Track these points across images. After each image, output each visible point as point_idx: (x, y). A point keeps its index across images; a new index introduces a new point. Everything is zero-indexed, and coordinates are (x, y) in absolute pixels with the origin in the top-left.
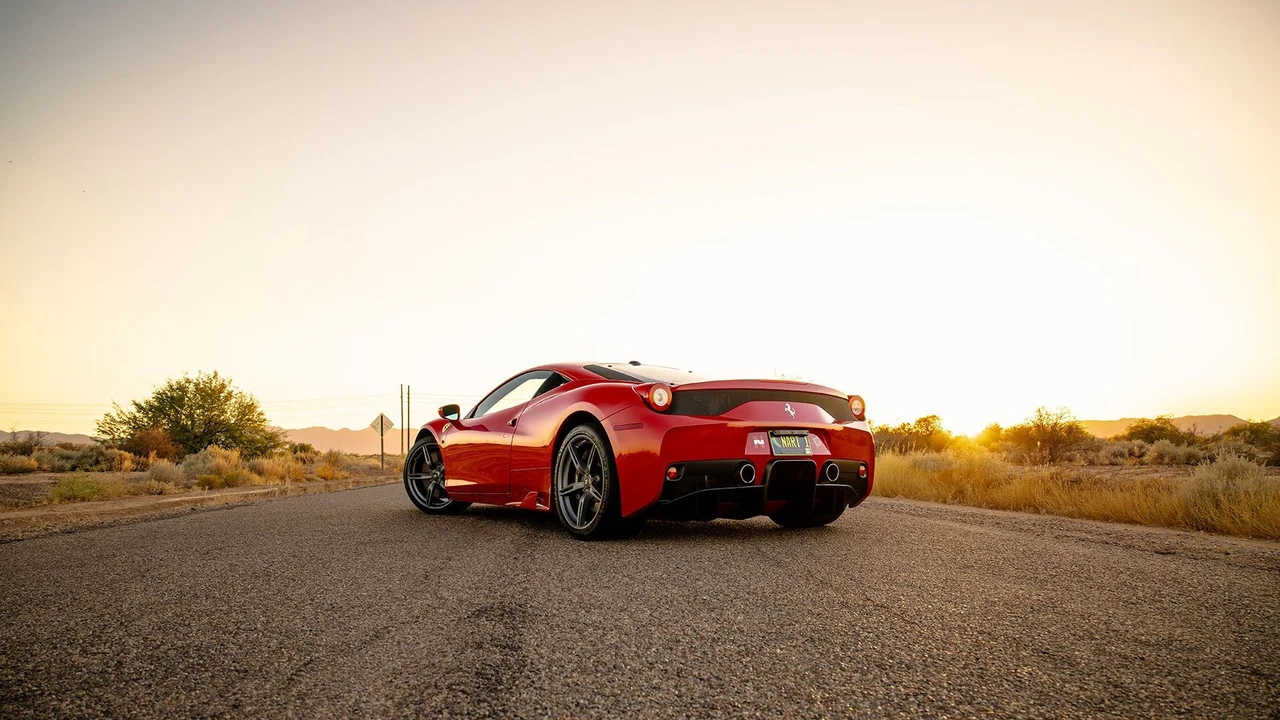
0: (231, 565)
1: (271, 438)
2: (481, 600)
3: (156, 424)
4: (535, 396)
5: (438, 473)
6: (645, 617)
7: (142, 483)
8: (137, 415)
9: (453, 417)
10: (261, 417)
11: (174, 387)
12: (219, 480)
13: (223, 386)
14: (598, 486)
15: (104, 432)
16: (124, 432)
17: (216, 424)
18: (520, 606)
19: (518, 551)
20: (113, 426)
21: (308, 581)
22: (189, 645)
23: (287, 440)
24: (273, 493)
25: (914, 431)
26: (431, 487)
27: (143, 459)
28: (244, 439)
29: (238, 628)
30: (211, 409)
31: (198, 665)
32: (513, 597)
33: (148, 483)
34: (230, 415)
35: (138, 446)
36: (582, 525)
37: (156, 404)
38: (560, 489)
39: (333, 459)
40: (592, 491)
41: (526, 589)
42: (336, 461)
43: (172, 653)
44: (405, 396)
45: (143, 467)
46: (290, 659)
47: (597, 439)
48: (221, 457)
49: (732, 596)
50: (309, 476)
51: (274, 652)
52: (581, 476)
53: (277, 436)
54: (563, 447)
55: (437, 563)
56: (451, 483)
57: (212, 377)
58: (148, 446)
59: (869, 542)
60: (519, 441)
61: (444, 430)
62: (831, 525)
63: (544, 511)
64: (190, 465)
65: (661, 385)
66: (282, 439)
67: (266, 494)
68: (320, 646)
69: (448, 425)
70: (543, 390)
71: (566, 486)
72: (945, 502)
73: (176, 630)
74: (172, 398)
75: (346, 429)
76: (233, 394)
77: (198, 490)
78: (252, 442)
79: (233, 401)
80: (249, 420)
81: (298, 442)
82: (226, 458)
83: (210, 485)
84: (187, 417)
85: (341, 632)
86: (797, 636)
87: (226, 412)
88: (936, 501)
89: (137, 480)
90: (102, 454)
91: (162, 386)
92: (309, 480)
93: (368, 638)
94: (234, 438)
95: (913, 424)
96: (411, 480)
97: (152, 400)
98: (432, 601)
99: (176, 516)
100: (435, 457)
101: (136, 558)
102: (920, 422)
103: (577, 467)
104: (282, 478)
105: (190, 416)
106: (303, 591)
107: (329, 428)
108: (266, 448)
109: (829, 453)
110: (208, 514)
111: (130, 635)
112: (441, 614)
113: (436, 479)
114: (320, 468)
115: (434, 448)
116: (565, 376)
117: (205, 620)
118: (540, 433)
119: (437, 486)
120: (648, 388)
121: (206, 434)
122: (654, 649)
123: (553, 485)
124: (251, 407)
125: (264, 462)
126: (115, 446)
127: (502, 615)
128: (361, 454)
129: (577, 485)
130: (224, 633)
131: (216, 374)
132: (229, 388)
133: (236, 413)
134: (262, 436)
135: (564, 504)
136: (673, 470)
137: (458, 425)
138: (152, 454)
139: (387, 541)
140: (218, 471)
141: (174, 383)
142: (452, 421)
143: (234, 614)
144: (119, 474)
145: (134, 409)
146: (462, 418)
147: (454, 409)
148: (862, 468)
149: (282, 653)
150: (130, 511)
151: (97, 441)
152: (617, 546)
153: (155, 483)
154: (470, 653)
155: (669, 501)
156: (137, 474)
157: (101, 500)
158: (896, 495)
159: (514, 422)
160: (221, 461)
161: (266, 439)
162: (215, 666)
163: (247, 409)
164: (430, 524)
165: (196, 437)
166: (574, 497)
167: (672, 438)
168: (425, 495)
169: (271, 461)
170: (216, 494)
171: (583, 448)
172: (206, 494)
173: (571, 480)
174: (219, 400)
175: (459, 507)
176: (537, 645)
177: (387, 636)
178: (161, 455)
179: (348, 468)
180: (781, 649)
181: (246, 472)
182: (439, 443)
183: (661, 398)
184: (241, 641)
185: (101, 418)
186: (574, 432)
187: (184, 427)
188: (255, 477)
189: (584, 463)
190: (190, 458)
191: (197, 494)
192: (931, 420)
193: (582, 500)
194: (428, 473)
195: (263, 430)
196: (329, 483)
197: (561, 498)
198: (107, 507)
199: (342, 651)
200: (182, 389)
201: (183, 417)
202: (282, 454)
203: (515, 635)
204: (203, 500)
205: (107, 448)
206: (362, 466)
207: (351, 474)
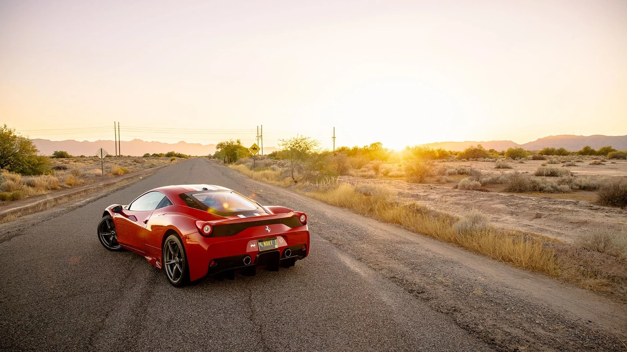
1: (41, 159)
10: (34, 149)
12: (9, 195)
13: (10, 133)
14: (180, 263)
17: (8, 152)
25: (369, 149)
26: (111, 239)
28: (25, 161)
34: (16, 147)
36: (175, 280)
38: (165, 261)
40: (178, 265)
47: (179, 243)
48: (9, 178)
50: (61, 185)
52: (174, 258)
54: (166, 242)
57: (3, 128)
63: (159, 268)
65: (208, 224)
71: (168, 260)
75: (85, 141)
76: (16, 137)
78: (30, 162)
79: (17, 141)
81: (59, 150)
82: (13, 180)
94: (19, 160)
96: (102, 235)
100: (112, 225)
103: (172, 253)
104: (46, 188)
107: (77, 140)
109: (286, 245)
115: (111, 220)
116: (170, 200)
119: (114, 238)
121: (2, 158)
123: (162, 258)
124: (27, 143)
129: (173, 261)
131: (5, 126)
132: (14, 133)
133: (19, 146)
134: (35, 159)
135: (167, 268)
136: (213, 261)
140: (8, 189)
148: (304, 247)
159: (146, 222)
160: (10, 182)
161: (38, 160)
166: (171, 266)
168: (108, 242)
169: (39, 178)
171: (174, 245)
173: (170, 258)
174: (8, 140)
179: (84, 176)
181: (25, 187)
183: (207, 229)
186: (170, 237)
188: (30, 190)
189: (175, 252)
193: (175, 268)
194: (109, 232)
195: (35, 156)
197: (166, 265)
206: (92, 174)
207: (85, 181)
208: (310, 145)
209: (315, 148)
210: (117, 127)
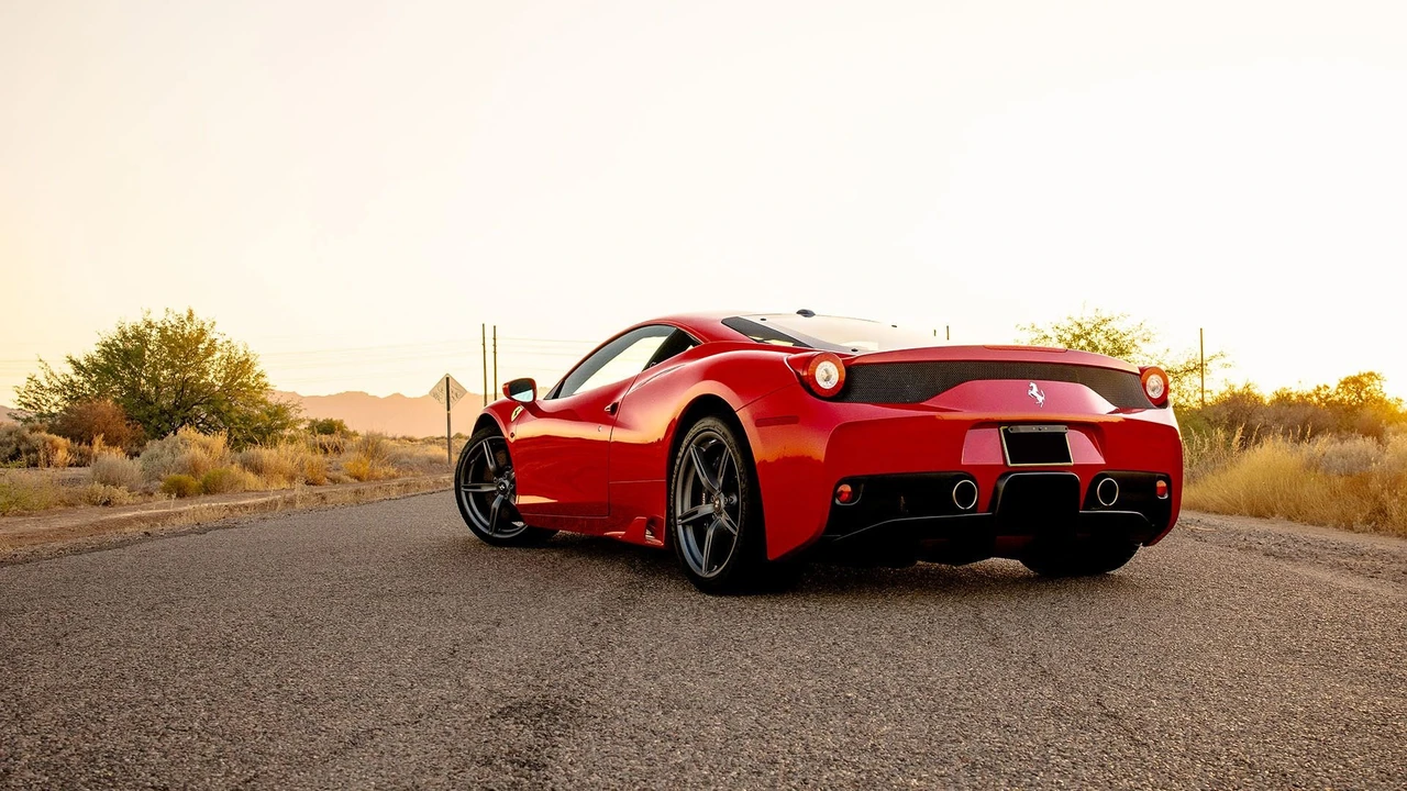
0: (181, 629)
1: (276, 413)
2: (519, 693)
3: (102, 395)
4: (647, 367)
5: (507, 483)
6: (744, 723)
7: (80, 488)
8: (75, 378)
9: (525, 397)
10: (261, 380)
11: (130, 335)
12: (195, 483)
13: (202, 332)
14: (732, 510)
15: (27, 405)
16: (56, 404)
17: (192, 392)
18: (571, 702)
19: (604, 612)
20: (40, 396)
21: (282, 657)
22: (97, 750)
23: (300, 416)
24: (274, 504)
25: (1337, 398)
26: (495, 505)
27: (84, 447)
28: (234, 415)
29: (167, 728)
30: (183, 369)
31: (105, 777)
32: (566, 687)
33: (89, 487)
34: (214, 375)
35: (77, 427)
36: (710, 569)
37: (102, 361)
38: (679, 513)
39: (372, 447)
40: (724, 519)
41: (591, 674)
42: (376, 450)
43: (75, 760)
44: (490, 344)
45: (82, 461)
46: (228, 773)
47: (731, 439)
48: (197, 445)
49: (893, 692)
50: (332, 474)
51: (208, 762)
52: (709, 496)
53: (285, 410)
54: (682, 450)
55: (477, 630)
56: (523, 500)
57: (185, 319)
58: (90, 429)
59: (1162, 604)
60: (620, 435)
61: (513, 418)
62: (1116, 572)
63: (654, 548)
64: (152, 458)
65: (827, 356)
66: (293, 414)
67: (263, 506)
68: (272, 755)
69: (520, 409)
70: (660, 356)
71: (687, 508)
72: (1350, 528)
73: (86, 728)
74: (126, 352)
75: (398, 395)
76: (218, 342)
77: (161, 498)
78: (246, 419)
79: (217, 355)
80: (242, 384)
81: (322, 416)
82: (205, 447)
83: (181, 492)
84: (148, 381)
85: (306, 736)
86: (955, 760)
87: (208, 374)
88: (1336, 527)
89: (75, 481)
90: (24, 439)
91: (110, 332)
92: (334, 481)
93: (341, 746)
94: (217, 412)
95: (1333, 385)
96: (467, 493)
97: (97, 356)
98: (450, 692)
99: (122, 545)
100: (501, 456)
101: (53, 615)
102: (1345, 383)
103: (704, 480)
104: (292, 478)
105: (153, 380)
106: (270, 673)
107: (371, 394)
108: (270, 429)
109: (1101, 461)
110: (168, 543)
111: (25, 733)
112: (454, 711)
113: (504, 492)
114: (350, 460)
115: (500, 445)
116: (692, 336)
117: (126, 715)
118: (649, 424)
119: (505, 504)
120: (807, 362)
121: (178, 408)
122: (734, 774)
123: (669, 508)
124: (244, 366)
125: (265, 454)
126: (43, 428)
127: (540, 715)
128: (419, 436)
129: (706, 509)
130: (147, 734)
131: (190, 318)
132: (211, 335)
133: (223, 374)
134: (262, 410)
135: (686, 537)
136: (847, 488)
137: (533, 409)
138: (98, 440)
139: (418, 592)
140: (194, 468)
141: (127, 328)
142: (523, 404)
143: (167, 706)
144: (51, 470)
145: (69, 370)
146: (540, 397)
147: (528, 384)
148: (1161, 484)
149: (219, 764)
150: (61, 534)
151: (17, 419)
152: (761, 605)
153: (99, 488)
154: (472, 772)
155: (840, 537)
156: (74, 470)
157: (22, 515)
158: (1273, 514)
159: (615, 408)
160: (199, 453)
161: (270, 415)
162: (127, 780)
163: (239, 367)
164: (492, 560)
165: (163, 412)
166: (699, 526)
167: (846, 437)
168: (488, 519)
169: (274, 451)
170: (188, 506)
171: (711, 454)
172: (175, 505)
173: (696, 501)
174: (196, 354)
175: (537, 536)
176: (571, 763)
177: (369, 742)
178: (111, 441)
179: (395, 460)
180: (920, 779)
181: (235, 469)
182: (506, 435)
183: (828, 375)
184: (168, 746)
185: (23, 383)
186: (699, 426)
187: (144, 397)
188: (250, 477)
189: (713, 473)
190: (153, 446)
191: (163, 505)
192: (1365, 379)
193: (710, 532)
194: (491, 482)
195: (263, 402)
196: (362, 486)
197: (680, 528)
198: (28, 525)
199: (300, 763)
200: (140, 337)
201: (143, 381)
202: (292, 440)
203: (546, 746)
204: (167, 516)
205: (32, 430)
206: (418, 458)
207: (398, 471)
208: (1129, 338)
209: (1145, 347)
210: (489, 342)
